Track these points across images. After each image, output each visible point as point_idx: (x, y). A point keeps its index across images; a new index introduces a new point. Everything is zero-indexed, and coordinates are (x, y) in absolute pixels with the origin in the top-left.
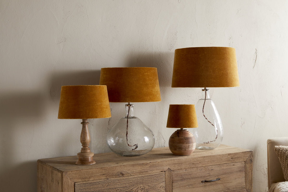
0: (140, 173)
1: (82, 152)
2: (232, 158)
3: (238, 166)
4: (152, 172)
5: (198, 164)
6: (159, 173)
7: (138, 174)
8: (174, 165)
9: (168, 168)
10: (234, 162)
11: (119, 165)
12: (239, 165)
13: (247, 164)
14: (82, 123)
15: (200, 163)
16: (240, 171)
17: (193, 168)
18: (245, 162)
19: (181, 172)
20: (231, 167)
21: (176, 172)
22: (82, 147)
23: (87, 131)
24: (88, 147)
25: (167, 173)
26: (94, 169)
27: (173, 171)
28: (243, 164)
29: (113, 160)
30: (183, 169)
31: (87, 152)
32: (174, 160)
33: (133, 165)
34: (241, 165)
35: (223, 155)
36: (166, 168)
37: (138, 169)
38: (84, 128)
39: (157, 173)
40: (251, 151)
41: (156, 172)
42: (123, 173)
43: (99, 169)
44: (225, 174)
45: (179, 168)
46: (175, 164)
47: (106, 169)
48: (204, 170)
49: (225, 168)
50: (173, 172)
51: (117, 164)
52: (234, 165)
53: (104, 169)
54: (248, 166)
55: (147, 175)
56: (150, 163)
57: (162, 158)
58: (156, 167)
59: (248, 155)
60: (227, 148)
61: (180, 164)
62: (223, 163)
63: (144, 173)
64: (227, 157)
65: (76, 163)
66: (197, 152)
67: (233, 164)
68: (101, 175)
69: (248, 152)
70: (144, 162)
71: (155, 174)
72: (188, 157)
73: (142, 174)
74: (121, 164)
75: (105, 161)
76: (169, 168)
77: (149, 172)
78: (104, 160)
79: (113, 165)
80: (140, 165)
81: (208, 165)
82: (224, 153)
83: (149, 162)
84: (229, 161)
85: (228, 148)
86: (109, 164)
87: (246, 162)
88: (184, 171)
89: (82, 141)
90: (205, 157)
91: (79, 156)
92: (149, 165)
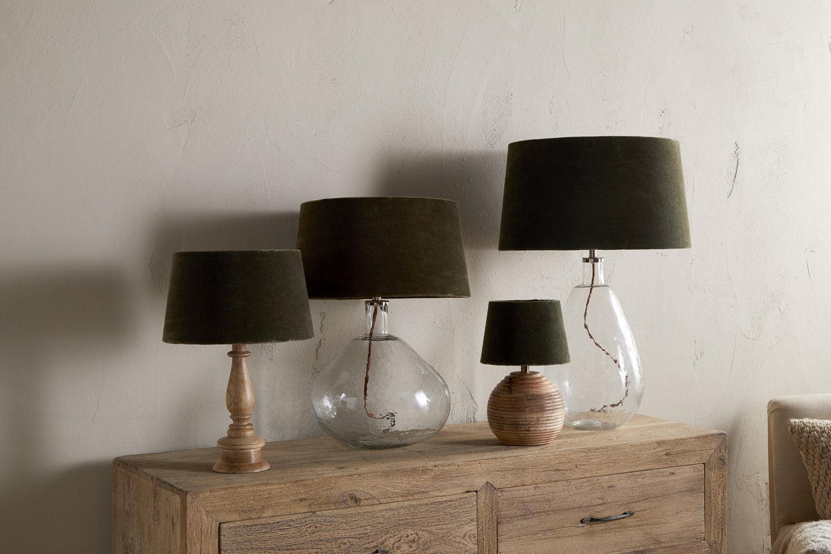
0: (407, 495)
1: (230, 437)
2: (667, 454)
3: (686, 475)
4: (441, 494)
5: (571, 470)
6: (460, 496)
7: (400, 499)
8: (502, 473)
9: (484, 481)
10: (674, 464)
11: (346, 474)
12: (687, 472)
13: (710, 472)
14: (230, 354)
15: (576, 467)
16: (691, 490)
17: (556, 481)
18: (704, 464)
19: (522, 492)
20: (666, 479)
21: (509, 494)
22: (231, 422)
23: (246, 377)
24: (250, 421)
25: (482, 495)
26: (274, 484)
27: (501, 491)
28: (699, 471)
29: (329, 459)
30: (526, 484)
31: (244, 437)
32: (503, 458)
33: (386, 474)
34: (694, 474)
35: (642, 444)
36: (479, 482)
37: (401, 484)
38: (236, 367)
39: (455, 497)
40: (720, 434)
41: (451, 492)
42: (358, 495)
43: (290, 484)
44: (648, 498)
45: (518, 481)
46: (506, 470)
47: (308, 485)
48: (589, 488)
49: (647, 481)
50: (500, 494)
51: (339, 470)
52: (673, 473)
53: (304, 486)
54: (713, 475)
55: (426, 501)
56: (434, 468)
57: (469, 452)
58: (453, 480)
59: (714, 445)
60: (653, 424)
61: (520, 470)
62: (642, 468)
63: (416, 496)
64: (653, 451)
65: (214, 468)
66: (568, 436)
67: (671, 470)
68: (295, 501)
69: (712, 435)
70: (418, 464)
71: (448, 499)
72: (541, 451)
73: (410, 498)
74: (352, 470)
75: (307, 461)
76: (488, 482)
77: (431, 493)
78: (302, 460)
79: (329, 472)
80: (405, 473)
81: (600, 473)
82: (644, 440)
83: (432, 463)
84: (659, 461)
85: (656, 424)
86: (319, 470)
87: (706, 466)
88: (532, 491)
89: (231, 405)
90: (590, 450)
91: (224, 446)
92: (433, 474)
